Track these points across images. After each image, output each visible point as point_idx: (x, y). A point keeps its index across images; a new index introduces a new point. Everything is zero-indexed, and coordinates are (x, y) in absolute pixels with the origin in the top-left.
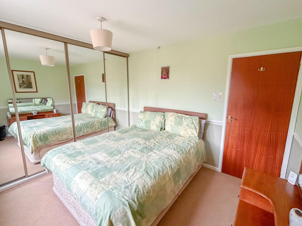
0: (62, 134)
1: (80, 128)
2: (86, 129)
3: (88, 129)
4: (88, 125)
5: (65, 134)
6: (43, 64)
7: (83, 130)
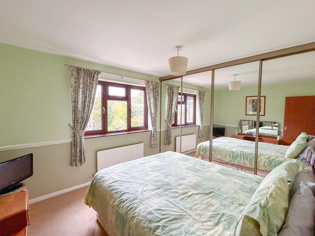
0: (217, 153)
1: (236, 155)
2: (243, 159)
3: (246, 161)
4: (248, 156)
5: (220, 154)
6: (230, 89)
7: (239, 158)
